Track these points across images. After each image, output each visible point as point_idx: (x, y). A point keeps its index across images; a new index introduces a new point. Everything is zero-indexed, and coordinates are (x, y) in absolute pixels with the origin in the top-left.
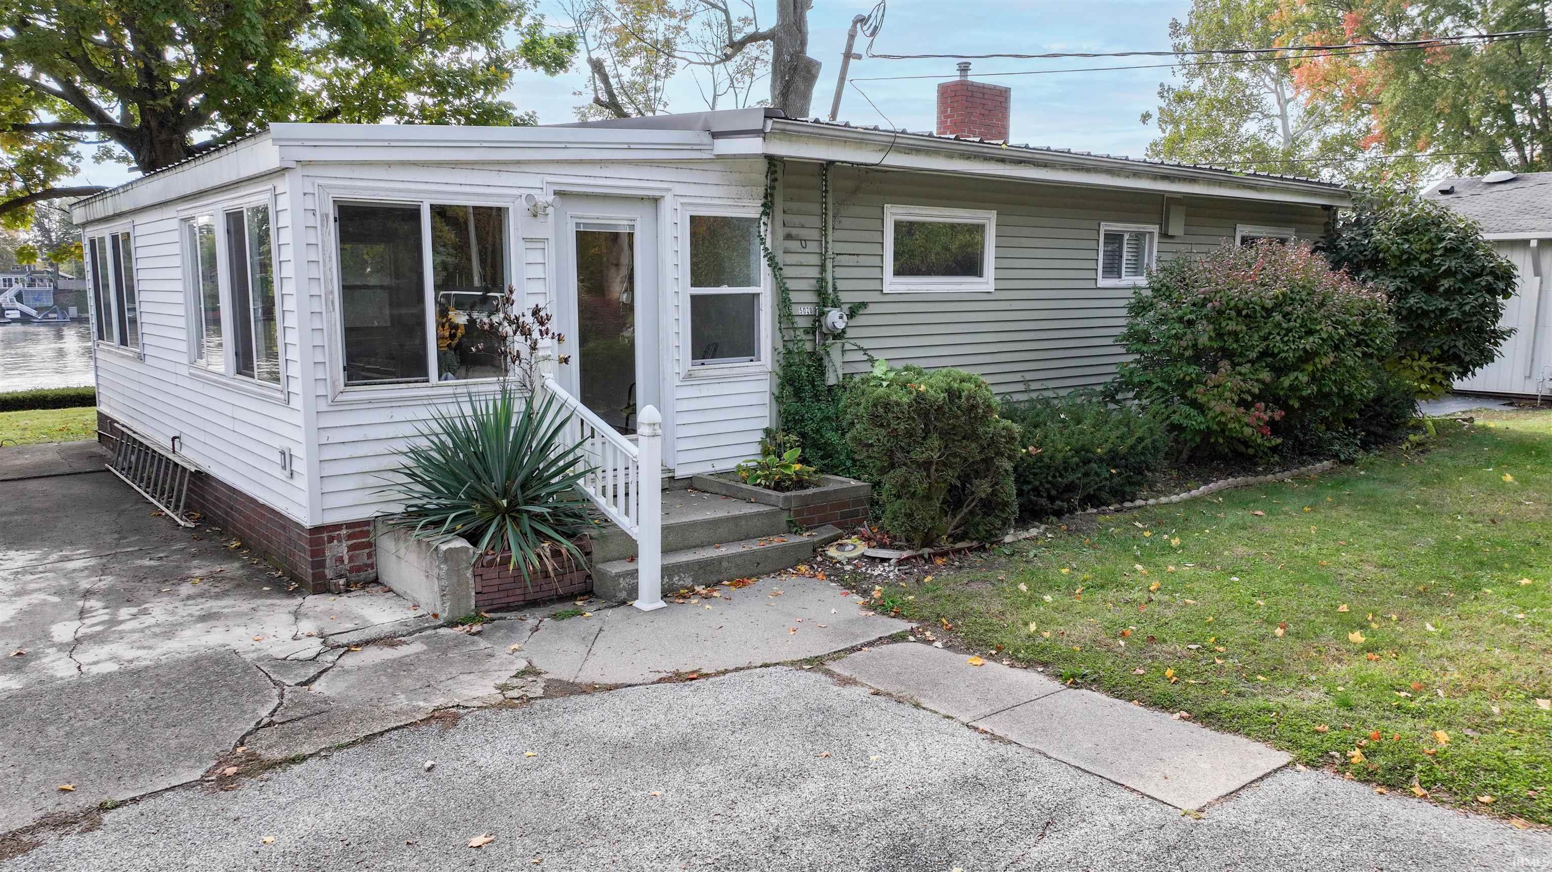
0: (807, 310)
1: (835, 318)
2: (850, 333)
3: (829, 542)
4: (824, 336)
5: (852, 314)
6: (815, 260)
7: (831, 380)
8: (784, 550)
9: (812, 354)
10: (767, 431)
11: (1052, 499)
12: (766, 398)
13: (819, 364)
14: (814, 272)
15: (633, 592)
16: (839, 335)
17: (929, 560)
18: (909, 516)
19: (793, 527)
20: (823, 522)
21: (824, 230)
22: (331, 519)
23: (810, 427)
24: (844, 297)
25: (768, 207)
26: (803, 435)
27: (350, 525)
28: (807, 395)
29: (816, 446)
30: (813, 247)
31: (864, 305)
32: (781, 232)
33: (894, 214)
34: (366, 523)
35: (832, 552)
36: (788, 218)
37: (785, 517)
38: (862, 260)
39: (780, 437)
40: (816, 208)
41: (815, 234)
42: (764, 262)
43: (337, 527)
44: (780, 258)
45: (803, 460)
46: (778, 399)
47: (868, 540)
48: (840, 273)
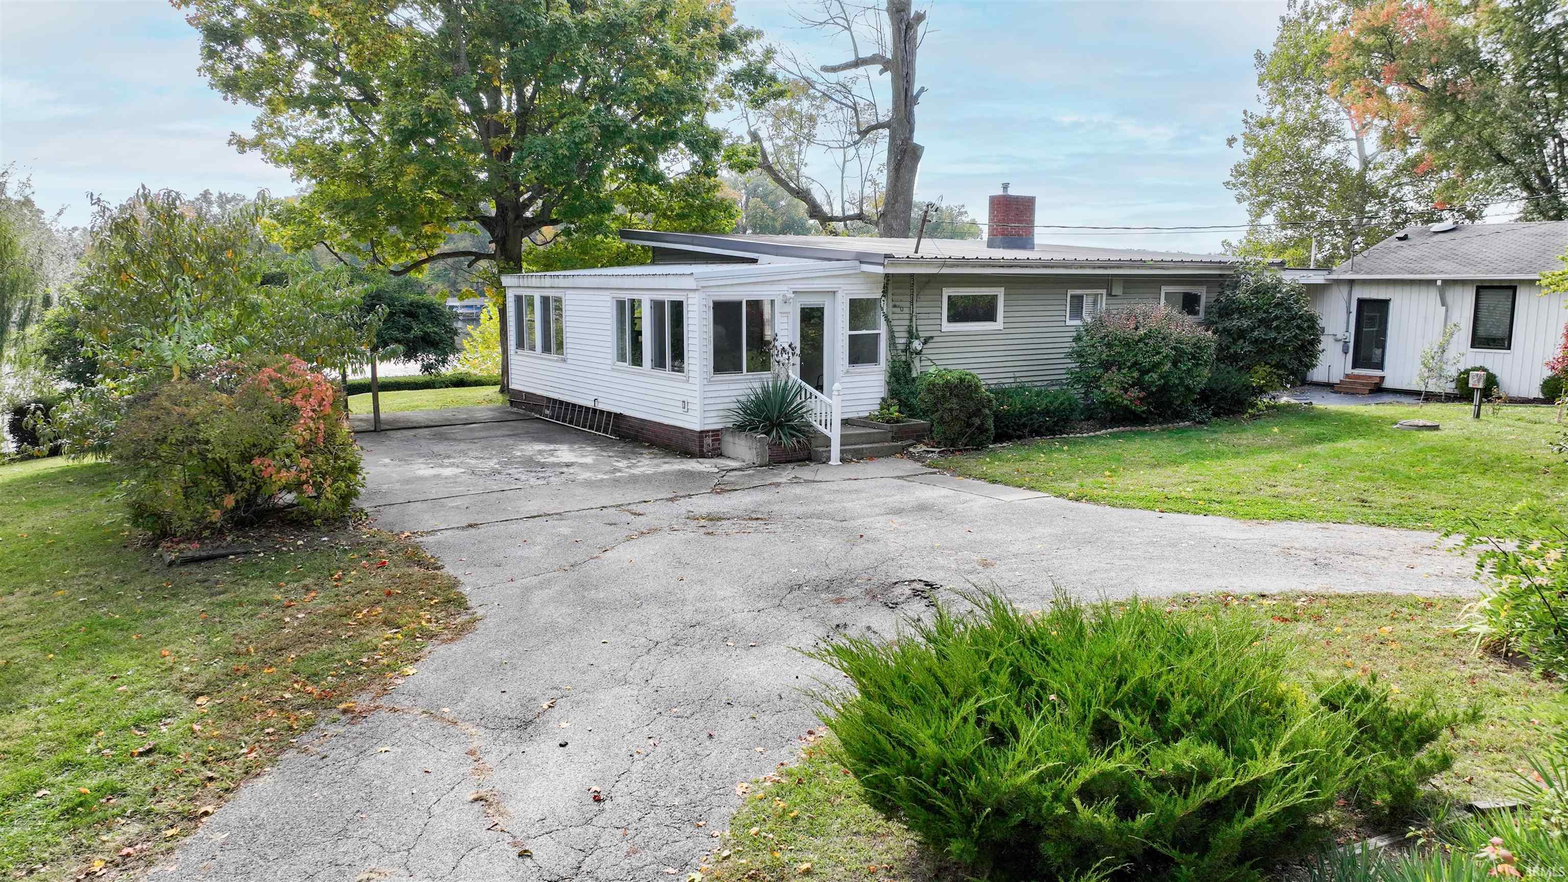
0: (904, 341)
1: (917, 345)
2: (924, 351)
3: (910, 446)
4: (911, 353)
5: (925, 343)
6: (908, 316)
7: (914, 375)
8: (891, 447)
9: (905, 362)
10: (883, 399)
11: (1015, 430)
12: (883, 383)
13: (908, 366)
14: (907, 323)
15: (829, 459)
16: (919, 353)
17: (952, 452)
18: (944, 433)
19: (893, 439)
20: (908, 438)
21: (912, 302)
22: (707, 428)
23: (903, 397)
24: (921, 334)
25: (885, 293)
26: (900, 400)
27: (713, 431)
28: (902, 382)
29: (906, 405)
30: (906, 310)
31: (932, 337)
32: (891, 304)
33: (947, 292)
34: (718, 430)
35: (911, 449)
36: (895, 298)
37: (891, 434)
38: (931, 316)
39: (889, 401)
40: (908, 292)
41: (908, 304)
42: (883, 319)
43: (708, 431)
44: (890, 317)
45: (900, 412)
46: (888, 383)
47: (926, 445)
48: (919, 322)
